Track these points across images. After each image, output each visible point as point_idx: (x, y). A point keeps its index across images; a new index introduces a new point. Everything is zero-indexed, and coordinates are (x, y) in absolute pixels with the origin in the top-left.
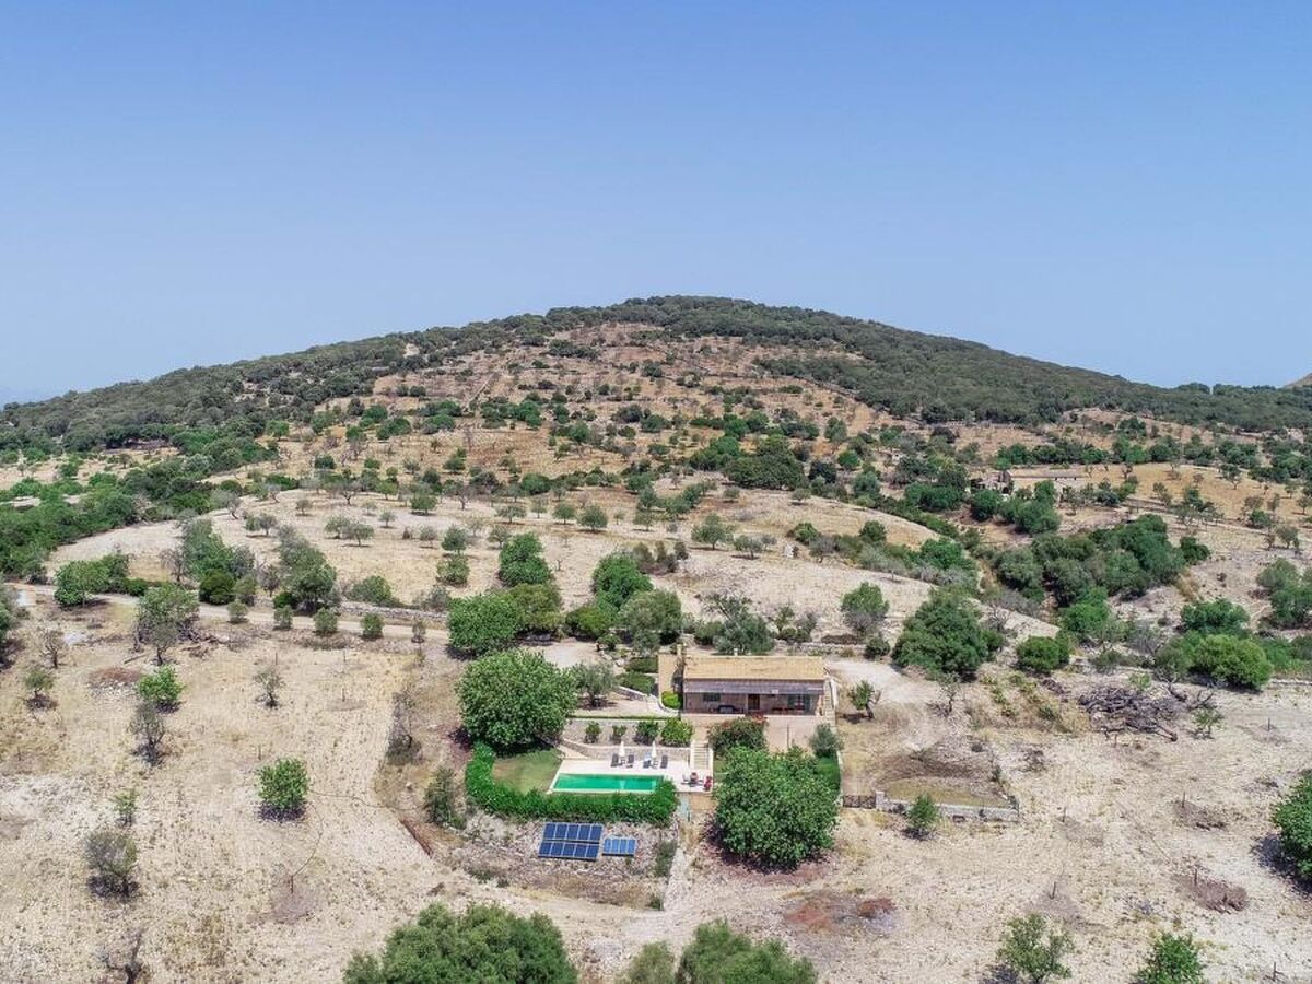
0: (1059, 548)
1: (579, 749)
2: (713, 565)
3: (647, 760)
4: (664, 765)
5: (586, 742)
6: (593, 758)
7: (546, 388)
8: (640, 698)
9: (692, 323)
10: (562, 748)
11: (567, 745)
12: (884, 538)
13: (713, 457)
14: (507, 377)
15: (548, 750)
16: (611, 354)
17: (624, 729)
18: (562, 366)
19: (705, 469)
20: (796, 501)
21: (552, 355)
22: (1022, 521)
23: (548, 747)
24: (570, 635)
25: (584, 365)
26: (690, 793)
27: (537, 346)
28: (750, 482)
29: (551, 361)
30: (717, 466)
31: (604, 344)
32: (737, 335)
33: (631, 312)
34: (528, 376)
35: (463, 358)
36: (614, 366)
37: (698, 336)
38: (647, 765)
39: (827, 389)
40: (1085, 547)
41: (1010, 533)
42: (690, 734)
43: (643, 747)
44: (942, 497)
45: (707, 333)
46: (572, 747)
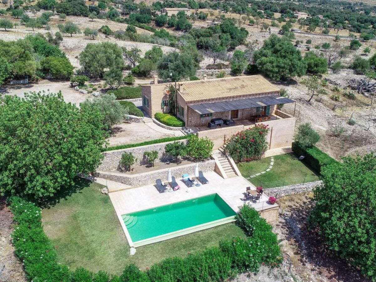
0: (200, 33)
1: (118, 179)
2: (77, 43)
5: (123, 171)
8: (137, 121)
11: (104, 177)
12: (136, 32)
13: (46, 4)
19: (44, 9)
20: (91, 20)
22: (178, 25)
24: (44, 78)
28: (68, 12)
30: (49, 8)
40: (209, 33)
41: (174, 30)
44: (145, 18)
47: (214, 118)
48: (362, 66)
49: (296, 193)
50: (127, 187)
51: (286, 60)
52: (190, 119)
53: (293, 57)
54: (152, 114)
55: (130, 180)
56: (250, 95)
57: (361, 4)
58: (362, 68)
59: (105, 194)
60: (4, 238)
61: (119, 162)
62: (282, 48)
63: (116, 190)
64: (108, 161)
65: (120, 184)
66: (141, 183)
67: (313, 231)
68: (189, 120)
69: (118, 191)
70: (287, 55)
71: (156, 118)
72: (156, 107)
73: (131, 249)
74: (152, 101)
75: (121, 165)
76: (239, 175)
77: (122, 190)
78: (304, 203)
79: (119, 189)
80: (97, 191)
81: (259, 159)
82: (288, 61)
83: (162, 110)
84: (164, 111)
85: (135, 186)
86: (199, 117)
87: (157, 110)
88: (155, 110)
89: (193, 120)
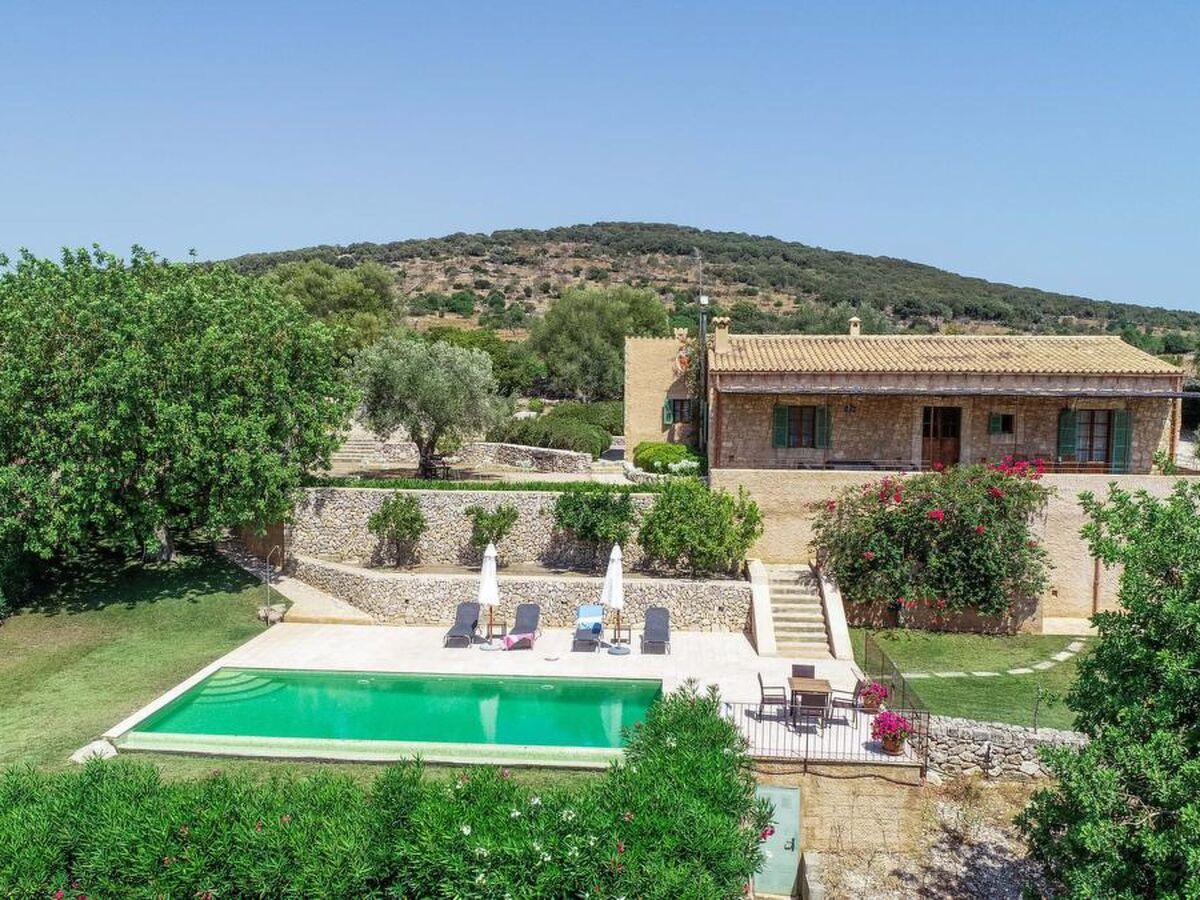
1: (346, 588)
3: (588, 620)
4: (655, 643)
5: (377, 563)
6: (390, 618)
7: (483, 288)
8: (570, 465)
9: (637, 241)
10: (287, 586)
11: (305, 575)
14: (442, 278)
15: (237, 589)
16: (554, 263)
17: (508, 517)
18: (501, 271)
21: (492, 262)
23: (243, 580)
25: (524, 270)
26: (806, 765)
27: (477, 255)
29: (490, 267)
31: (547, 255)
32: (683, 254)
33: (575, 234)
34: (465, 278)
35: (398, 263)
36: (557, 272)
37: (644, 253)
38: (587, 641)
39: (783, 293)
42: (748, 534)
43: (571, 579)
45: (654, 251)
46: (322, 581)
47: (840, 455)
50: (358, 617)
52: (730, 444)
54: (626, 446)
55: (370, 587)
63: (312, 616)
66: (410, 611)
68: (723, 452)
69: (317, 621)
72: (643, 421)
77: (335, 622)
83: (667, 432)
84: (676, 438)
85: (386, 619)
86: (769, 442)
87: (643, 431)
88: (639, 432)
89: (739, 451)
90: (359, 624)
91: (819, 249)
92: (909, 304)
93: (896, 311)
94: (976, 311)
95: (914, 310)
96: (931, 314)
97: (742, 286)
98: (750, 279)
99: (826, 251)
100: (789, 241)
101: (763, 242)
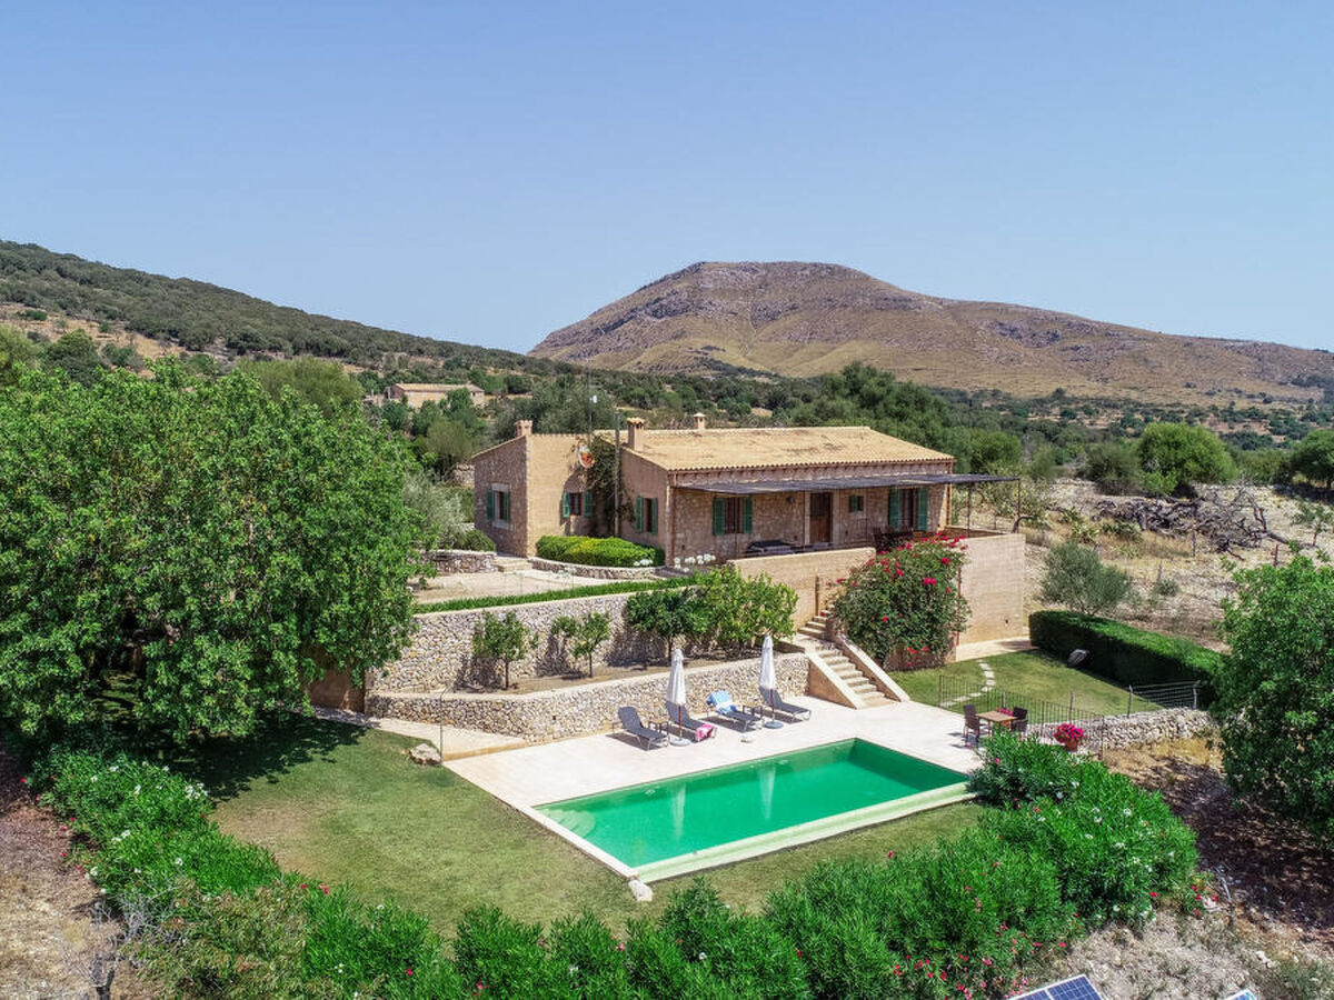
47: (758, 538)
48: (1119, 468)
49: (1112, 746)
50: (509, 743)
51: (910, 426)
52: (682, 535)
53: (926, 415)
54: (528, 543)
55: (518, 710)
56: (866, 465)
57: (995, 393)
58: (1120, 475)
59: (431, 762)
60: (42, 902)
61: (464, 660)
62: (889, 391)
63: (470, 749)
64: (421, 651)
65: (479, 733)
66: (557, 727)
67: (1232, 839)
68: (677, 542)
69: (474, 755)
70: (906, 410)
71: (541, 554)
72: (543, 515)
73: (630, 884)
74: (528, 493)
75: (468, 671)
76: (901, 697)
77: (491, 751)
78: (1155, 770)
79: (476, 748)
80: (396, 756)
81: (940, 665)
82: (915, 427)
83: (564, 526)
84: (572, 530)
85: (537, 738)
86: (710, 532)
87: (544, 525)
88: (539, 526)
89: (689, 540)
90: (515, 749)
91: (98, 264)
92: (245, 337)
93: (230, 345)
94: (318, 346)
95: (251, 344)
96: (270, 349)
97: (19, 307)
98: (28, 298)
99: (114, 269)
100: (63, 253)
101: (26, 251)
